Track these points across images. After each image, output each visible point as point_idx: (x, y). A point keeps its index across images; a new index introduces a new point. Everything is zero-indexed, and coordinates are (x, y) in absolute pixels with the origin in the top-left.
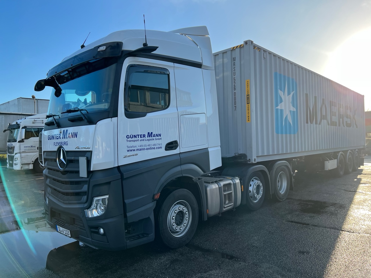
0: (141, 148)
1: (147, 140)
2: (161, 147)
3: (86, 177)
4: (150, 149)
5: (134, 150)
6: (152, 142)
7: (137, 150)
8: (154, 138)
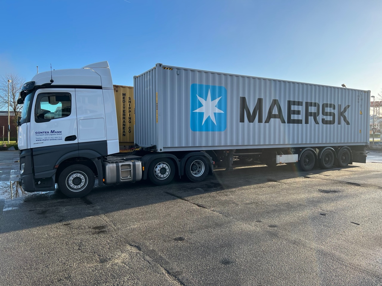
2: (62, 139)
4: (53, 140)
6: (54, 136)
7: (43, 140)
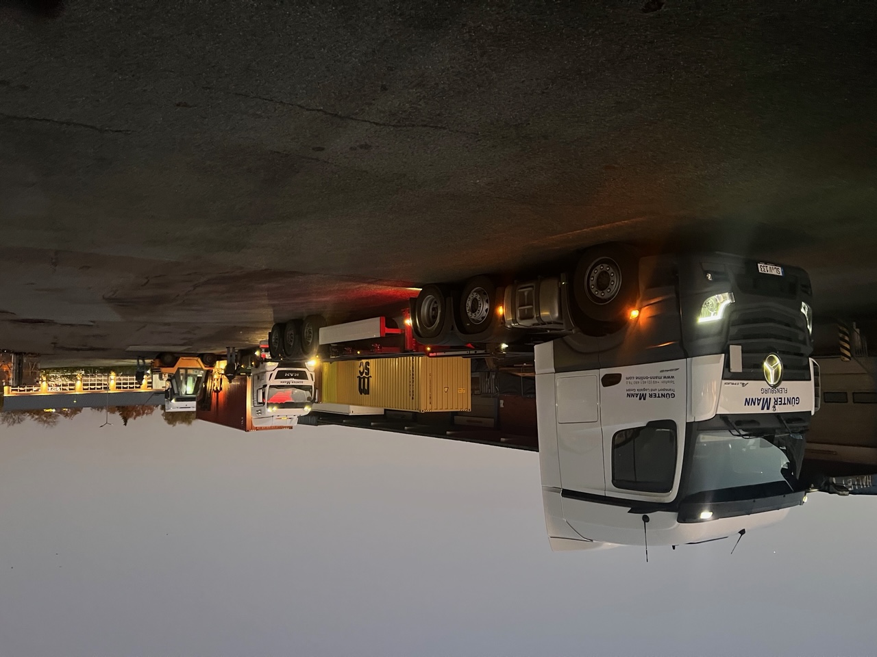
0: (655, 380)
1: (647, 390)
3: (731, 346)
5: (665, 377)
8: (637, 392)
